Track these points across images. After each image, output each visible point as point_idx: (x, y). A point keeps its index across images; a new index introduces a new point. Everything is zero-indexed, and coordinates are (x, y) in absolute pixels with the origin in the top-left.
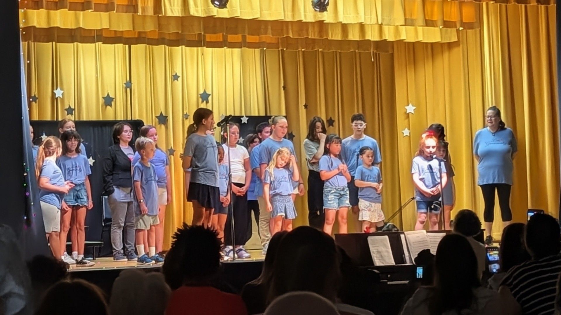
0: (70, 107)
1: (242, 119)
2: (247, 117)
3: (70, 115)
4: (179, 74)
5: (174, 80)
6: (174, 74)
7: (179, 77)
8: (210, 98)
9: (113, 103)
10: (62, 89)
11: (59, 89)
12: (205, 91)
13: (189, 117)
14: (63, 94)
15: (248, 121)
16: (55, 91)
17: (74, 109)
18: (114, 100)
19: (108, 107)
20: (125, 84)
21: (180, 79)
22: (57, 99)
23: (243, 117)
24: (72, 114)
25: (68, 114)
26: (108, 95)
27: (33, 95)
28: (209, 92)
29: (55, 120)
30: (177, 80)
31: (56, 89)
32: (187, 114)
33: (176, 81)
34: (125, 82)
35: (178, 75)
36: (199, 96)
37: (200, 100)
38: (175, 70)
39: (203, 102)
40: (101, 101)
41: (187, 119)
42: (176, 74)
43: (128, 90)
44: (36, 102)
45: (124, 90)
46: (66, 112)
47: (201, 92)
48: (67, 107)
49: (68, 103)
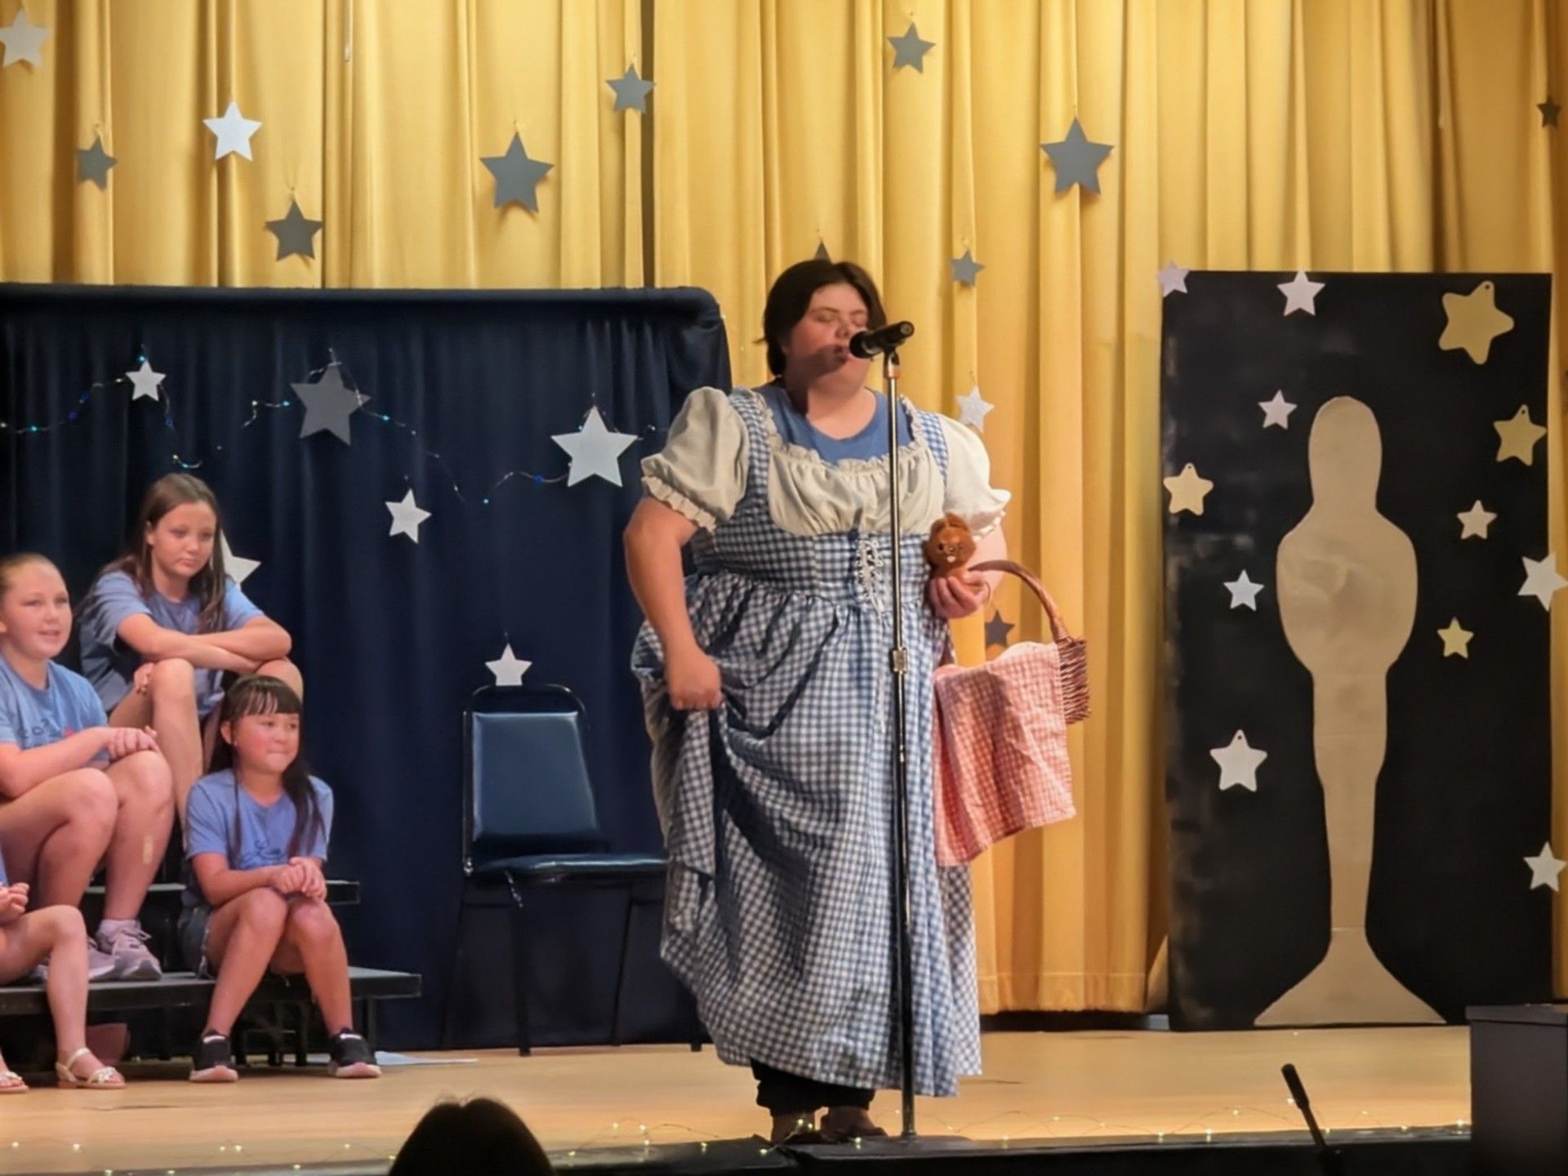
0: (295, 211)
1: (1284, 288)
2: (1313, 277)
3: (294, 259)
4: (931, 29)
5: (899, 64)
6: (901, 32)
7: (927, 46)
8: (1108, 174)
9: (543, 194)
10: (251, 111)
11: (233, 108)
12: (1076, 130)
13: (979, 275)
14: (255, 140)
15: (1319, 299)
16: (213, 124)
17: (322, 225)
18: (551, 173)
19: (517, 216)
20: (611, 83)
21: (934, 61)
22: (222, 165)
23: (1289, 277)
24: (306, 251)
25: (282, 254)
26: (517, 144)
27: (86, 142)
28: (1103, 131)
29: (214, 283)
30: (919, 67)
31: (221, 113)
32: (967, 255)
33: (909, 69)
34: (616, 75)
35: (923, 36)
36: (1044, 155)
37: (1049, 180)
38: (907, 11)
39: (1061, 189)
40: (477, 180)
41: (966, 284)
42: (912, 30)
43: (633, 119)
44: (102, 183)
45: (609, 118)
46: (273, 242)
47: (1057, 133)
48: (279, 213)
49: (288, 191)
